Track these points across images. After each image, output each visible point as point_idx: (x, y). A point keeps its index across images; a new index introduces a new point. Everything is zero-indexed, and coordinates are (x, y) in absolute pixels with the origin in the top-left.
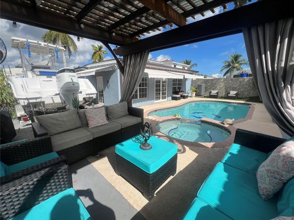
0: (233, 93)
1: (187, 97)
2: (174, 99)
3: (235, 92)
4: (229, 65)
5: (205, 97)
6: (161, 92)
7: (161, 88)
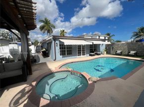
0: (132, 52)
1: (100, 54)
2: (90, 55)
3: (134, 52)
4: (137, 34)
5: (113, 55)
6: (82, 52)
7: (82, 49)
